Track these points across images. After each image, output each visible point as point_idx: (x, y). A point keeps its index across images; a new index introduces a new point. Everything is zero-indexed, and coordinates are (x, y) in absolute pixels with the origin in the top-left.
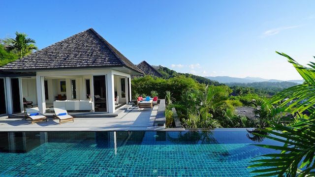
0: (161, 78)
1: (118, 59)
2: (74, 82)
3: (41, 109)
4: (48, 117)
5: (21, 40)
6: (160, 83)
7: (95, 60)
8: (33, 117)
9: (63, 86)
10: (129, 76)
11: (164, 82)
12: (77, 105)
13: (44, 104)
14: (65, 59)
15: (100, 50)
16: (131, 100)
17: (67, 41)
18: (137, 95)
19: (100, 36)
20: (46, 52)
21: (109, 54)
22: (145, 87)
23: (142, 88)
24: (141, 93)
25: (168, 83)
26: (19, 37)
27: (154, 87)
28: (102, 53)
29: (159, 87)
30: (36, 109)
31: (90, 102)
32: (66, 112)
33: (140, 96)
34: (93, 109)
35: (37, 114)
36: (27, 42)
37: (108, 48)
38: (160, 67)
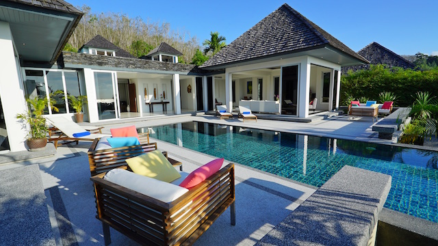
0: (410, 70)
1: (318, 37)
2: (260, 81)
3: (228, 107)
4: (234, 116)
5: (215, 40)
6: (404, 79)
7: (286, 43)
8: (222, 114)
9: (250, 88)
10: (338, 68)
11: (417, 76)
12: (262, 106)
13: (231, 103)
14: (252, 50)
15: (293, 30)
16: (337, 106)
17: (255, 29)
18: (351, 100)
19: (296, 12)
20: (234, 45)
21: (305, 32)
22: (368, 86)
23: (363, 88)
24: (357, 96)
25: (427, 77)
26: (213, 36)
27: (388, 85)
28: (296, 33)
29: (400, 86)
30: (224, 106)
31: (277, 102)
32: (250, 111)
33: (356, 100)
34: (280, 111)
35: (225, 112)
36: (219, 41)
37: (305, 25)
38: (420, 56)
